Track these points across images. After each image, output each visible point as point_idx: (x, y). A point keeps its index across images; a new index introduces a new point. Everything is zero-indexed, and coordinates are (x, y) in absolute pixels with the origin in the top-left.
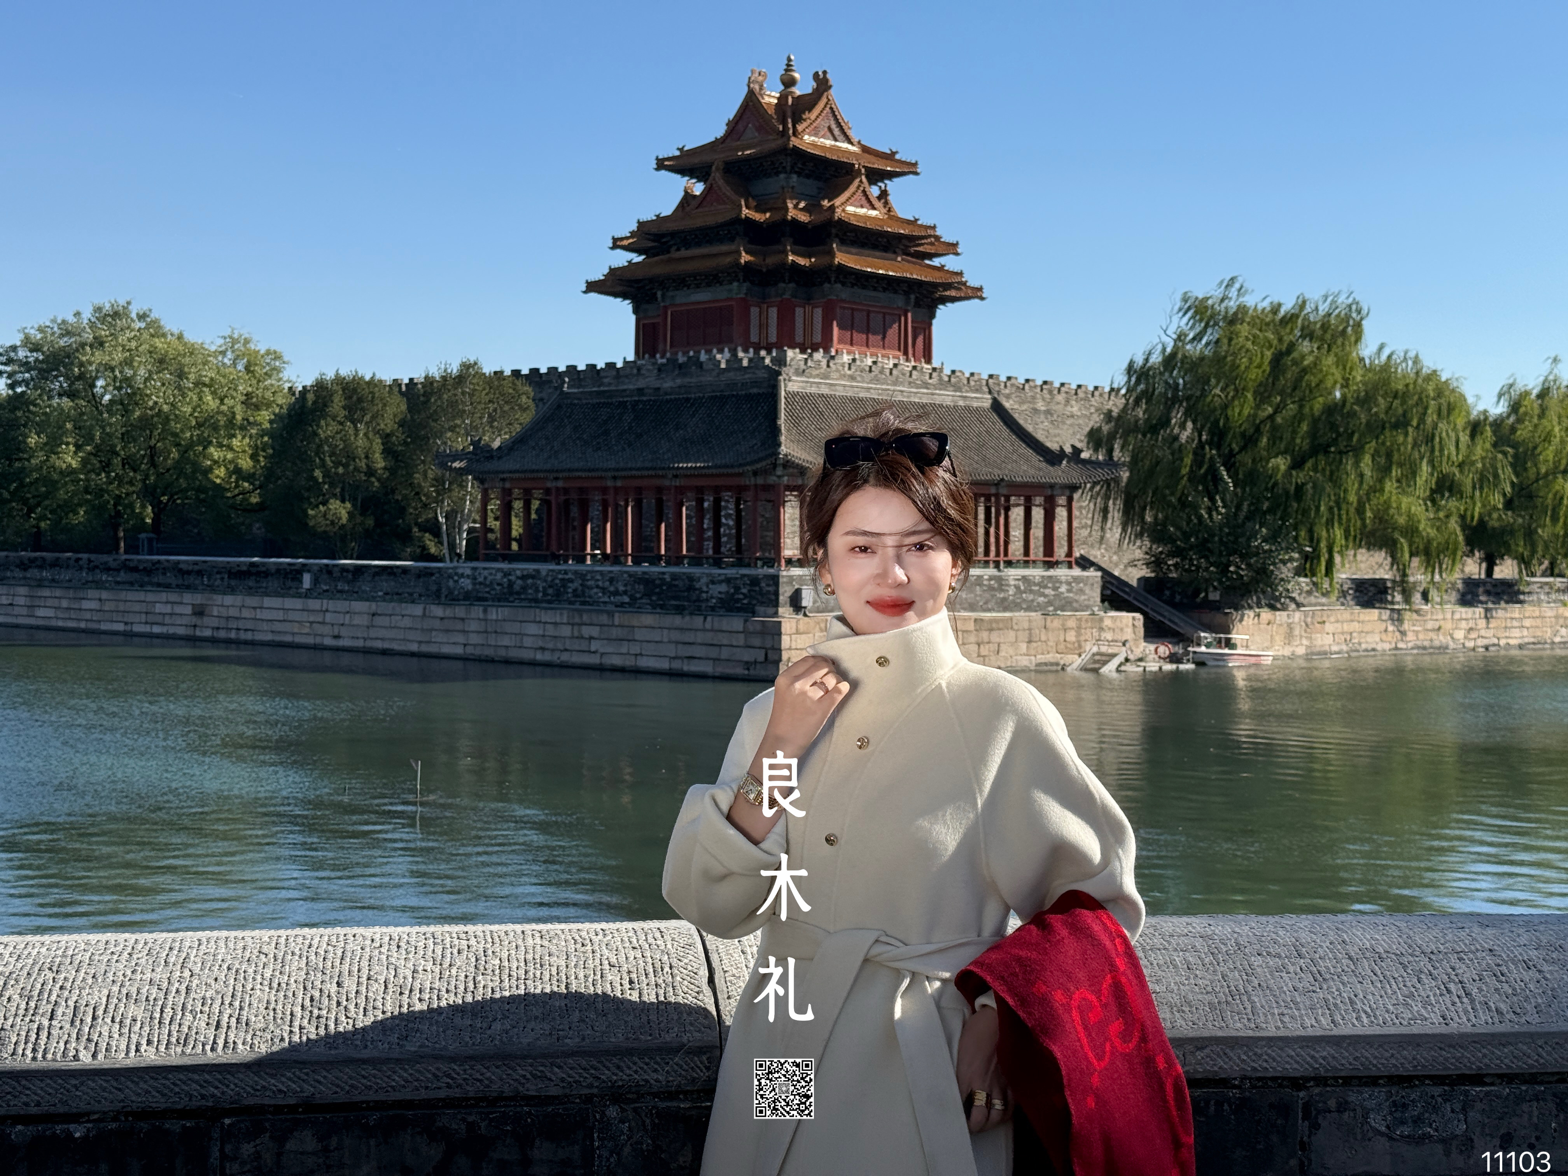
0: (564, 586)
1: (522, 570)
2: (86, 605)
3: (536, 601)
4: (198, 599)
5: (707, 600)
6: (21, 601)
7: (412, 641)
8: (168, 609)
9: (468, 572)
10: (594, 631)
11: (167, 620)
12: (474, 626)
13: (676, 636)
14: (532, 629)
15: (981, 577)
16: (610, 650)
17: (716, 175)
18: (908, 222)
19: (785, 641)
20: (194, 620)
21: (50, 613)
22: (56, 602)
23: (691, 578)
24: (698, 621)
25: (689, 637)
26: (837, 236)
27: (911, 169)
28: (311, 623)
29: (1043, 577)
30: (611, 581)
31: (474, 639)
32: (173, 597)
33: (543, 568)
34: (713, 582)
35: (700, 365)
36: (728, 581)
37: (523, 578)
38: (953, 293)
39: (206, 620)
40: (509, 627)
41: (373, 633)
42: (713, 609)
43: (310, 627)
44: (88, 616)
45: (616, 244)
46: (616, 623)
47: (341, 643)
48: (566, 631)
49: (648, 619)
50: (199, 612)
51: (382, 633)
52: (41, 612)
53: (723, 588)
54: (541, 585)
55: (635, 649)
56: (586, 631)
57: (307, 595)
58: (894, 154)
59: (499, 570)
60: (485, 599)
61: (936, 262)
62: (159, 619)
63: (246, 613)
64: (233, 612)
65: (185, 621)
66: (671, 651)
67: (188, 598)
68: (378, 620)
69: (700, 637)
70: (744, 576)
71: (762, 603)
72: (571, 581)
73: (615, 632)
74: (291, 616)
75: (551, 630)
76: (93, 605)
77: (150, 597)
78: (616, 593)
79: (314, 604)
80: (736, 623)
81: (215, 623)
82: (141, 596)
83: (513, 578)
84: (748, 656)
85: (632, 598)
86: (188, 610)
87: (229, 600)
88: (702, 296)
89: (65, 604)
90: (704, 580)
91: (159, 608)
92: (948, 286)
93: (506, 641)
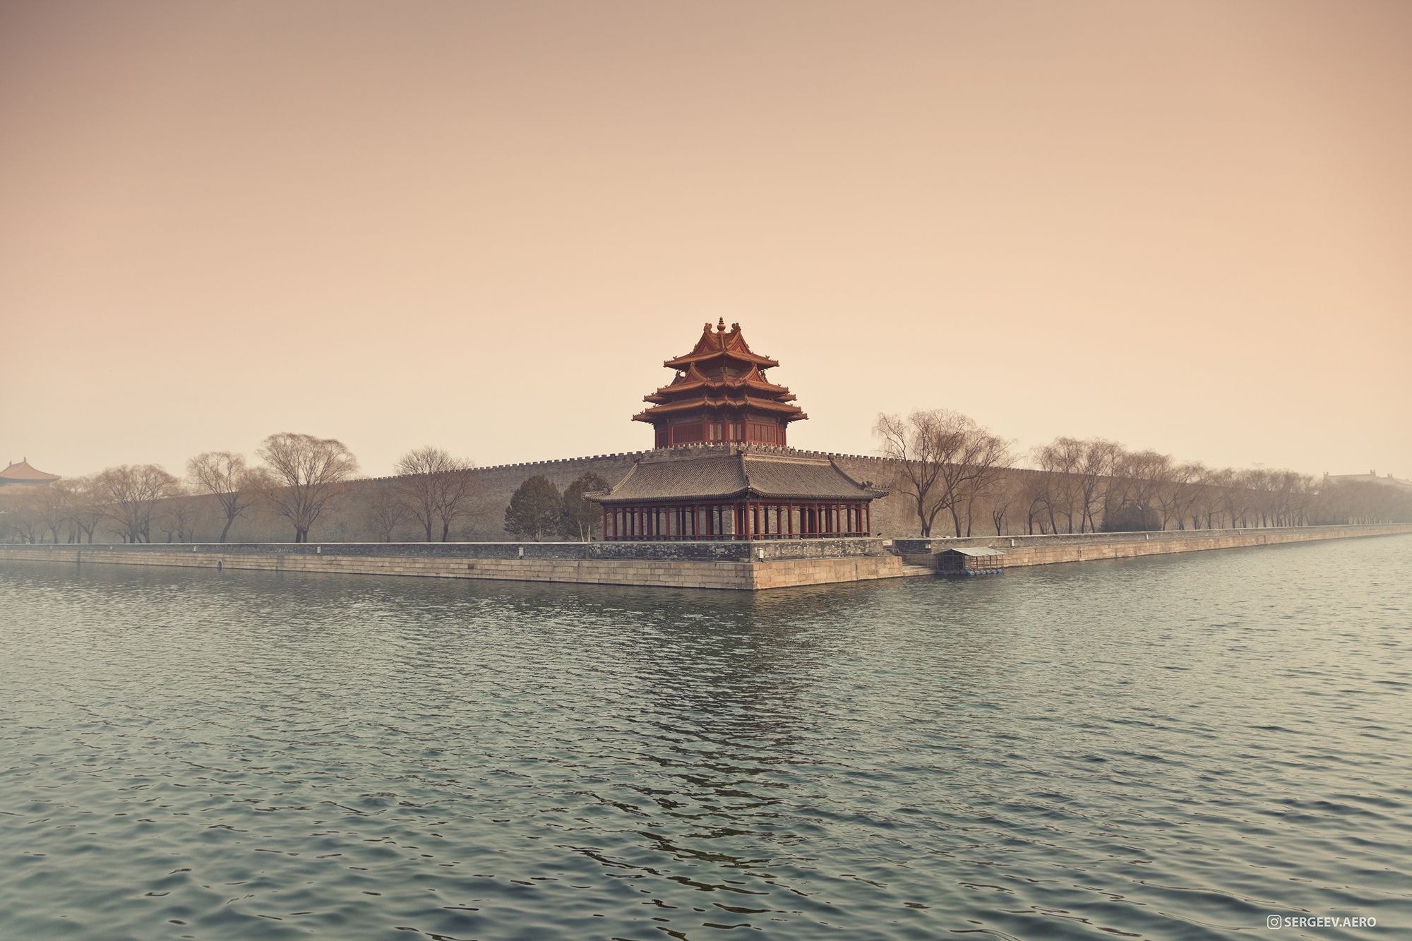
0: (646, 551)
1: (625, 544)
2: (417, 565)
3: (632, 558)
4: (472, 561)
5: (716, 556)
6: (387, 564)
7: (573, 578)
8: (456, 566)
9: (599, 546)
10: (662, 571)
11: (456, 571)
12: (602, 571)
13: (701, 572)
14: (631, 571)
16: (670, 580)
17: (693, 368)
18: (776, 386)
19: (755, 574)
20: (468, 571)
21: (401, 569)
22: (403, 565)
23: (707, 547)
24: (712, 565)
25: (707, 573)
26: (747, 393)
27: (776, 364)
28: (524, 571)
30: (668, 548)
31: (603, 576)
32: (459, 561)
33: (635, 543)
34: (718, 548)
35: (689, 450)
36: (725, 547)
37: (626, 548)
38: (795, 416)
39: (475, 571)
40: (619, 570)
41: (554, 575)
42: (718, 560)
43: (525, 573)
44: (418, 570)
45: (647, 399)
46: (672, 567)
47: (539, 579)
48: (648, 571)
49: (687, 565)
50: (471, 567)
51: (558, 574)
52: (397, 569)
53: (723, 550)
54: (634, 551)
55: (682, 579)
56: (657, 572)
57: (521, 558)
58: (767, 357)
59: (613, 545)
60: (607, 558)
61: (788, 403)
62: (453, 571)
63: (493, 567)
64: (487, 567)
65: (463, 572)
66: (700, 579)
67: (466, 561)
68: (557, 569)
69: (713, 573)
70: (732, 544)
71: (742, 557)
72: (648, 548)
73: (671, 572)
74: (515, 568)
75: (641, 572)
76: (421, 565)
77: (448, 561)
78: (671, 554)
79: (526, 562)
80: (729, 565)
81: (479, 572)
82: (444, 560)
83: (620, 548)
84: (738, 581)
85: (679, 556)
86: (466, 567)
87: (485, 561)
88: (687, 421)
89: (408, 565)
90: (713, 547)
91: (452, 566)
92: (793, 413)
93: (619, 577)
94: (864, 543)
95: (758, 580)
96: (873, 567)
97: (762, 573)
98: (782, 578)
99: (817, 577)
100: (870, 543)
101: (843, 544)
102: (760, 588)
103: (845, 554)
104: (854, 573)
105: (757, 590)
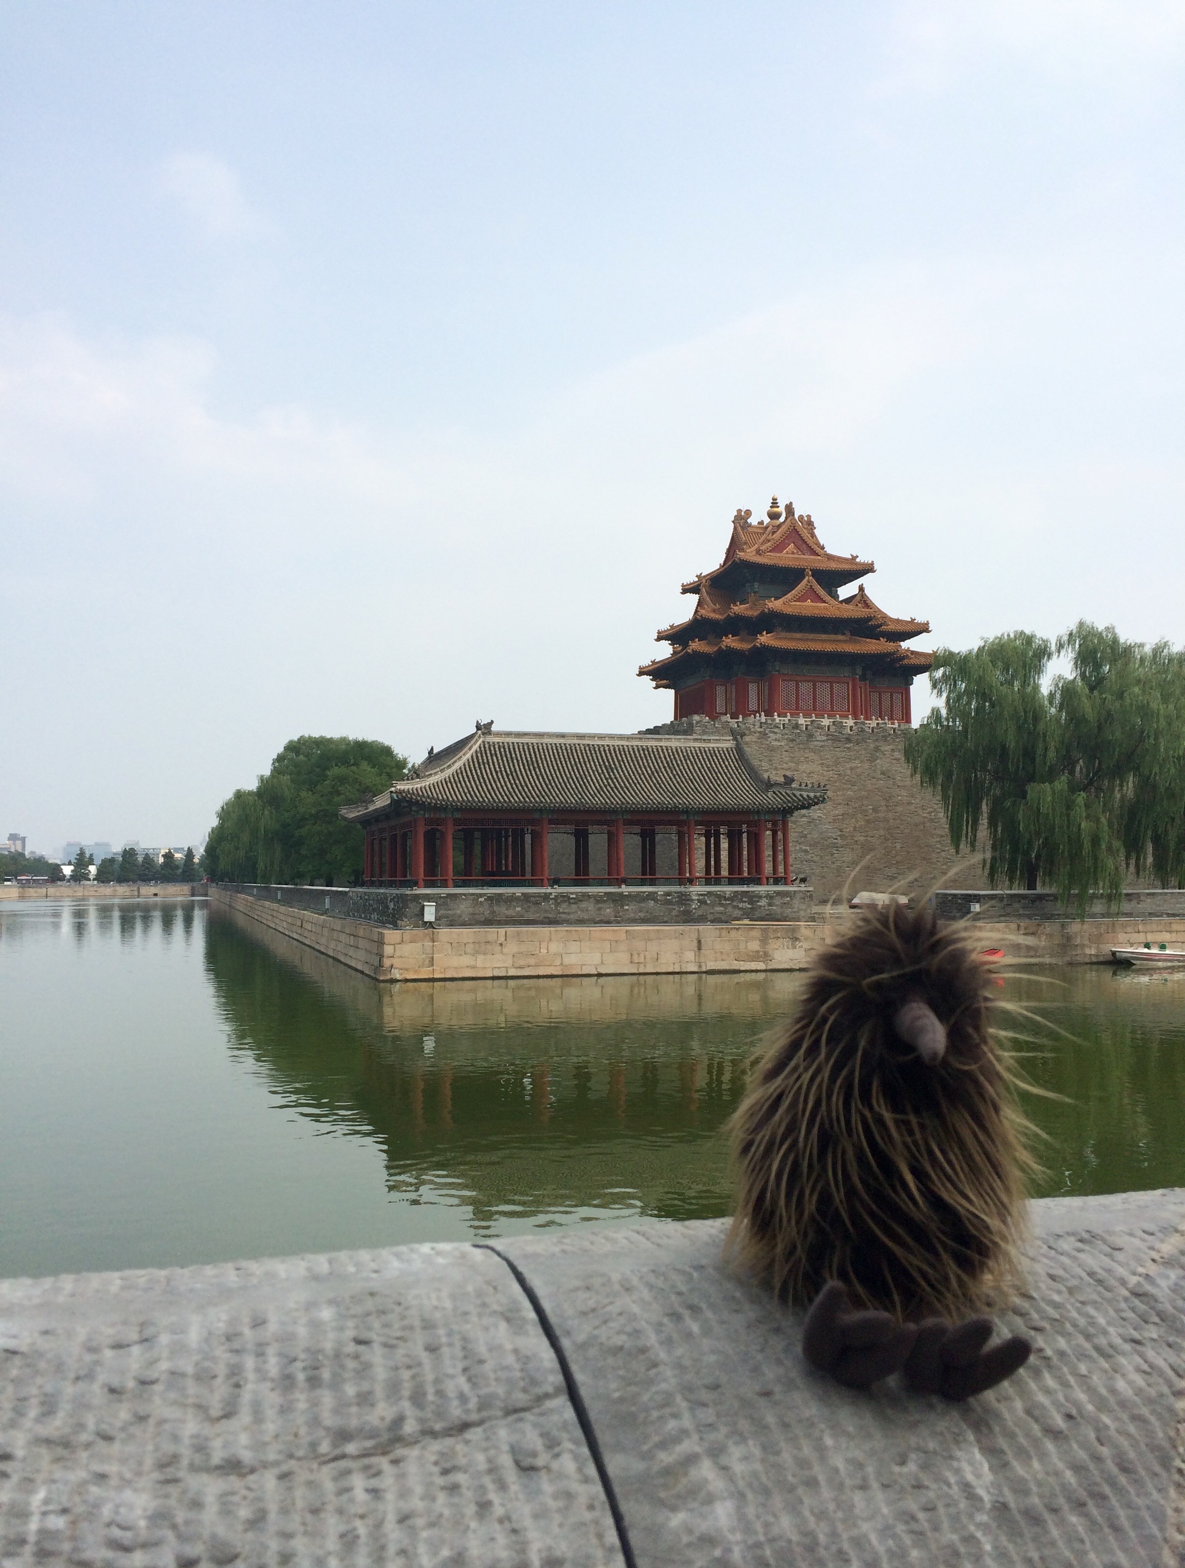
9: (351, 894)
15: (656, 893)
17: (703, 590)
19: (388, 950)
27: (868, 569)
29: (736, 892)
58: (854, 558)
94: (753, 898)
95: (396, 962)
96: (754, 946)
97: (407, 949)
98: (467, 960)
99: (567, 960)
100: (769, 897)
101: (684, 899)
102: (398, 977)
103: (688, 918)
104: (690, 955)
105: (393, 981)
